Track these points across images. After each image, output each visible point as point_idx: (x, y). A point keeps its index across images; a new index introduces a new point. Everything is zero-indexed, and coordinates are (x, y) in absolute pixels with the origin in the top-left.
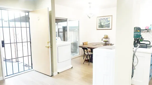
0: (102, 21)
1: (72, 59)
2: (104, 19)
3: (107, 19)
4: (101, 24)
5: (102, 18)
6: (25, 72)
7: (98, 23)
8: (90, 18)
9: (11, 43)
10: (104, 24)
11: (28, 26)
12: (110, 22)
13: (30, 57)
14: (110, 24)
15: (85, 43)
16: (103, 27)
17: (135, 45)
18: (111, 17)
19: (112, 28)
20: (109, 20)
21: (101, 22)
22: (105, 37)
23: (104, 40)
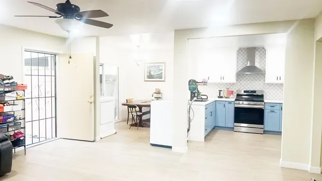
0: (151, 69)
1: (115, 123)
2: (155, 66)
3: (158, 66)
4: (150, 73)
5: (152, 65)
6: (47, 141)
7: (146, 72)
8: (138, 65)
9: (32, 98)
10: (155, 74)
11: (53, 74)
12: (163, 71)
13: (54, 119)
14: (163, 74)
15: (129, 100)
16: (153, 78)
17: (192, 98)
18: (163, 64)
19: (165, 79)
20: (161, 69)
21: (150, 71)
22: (157, 92)
23: (155, 95)
